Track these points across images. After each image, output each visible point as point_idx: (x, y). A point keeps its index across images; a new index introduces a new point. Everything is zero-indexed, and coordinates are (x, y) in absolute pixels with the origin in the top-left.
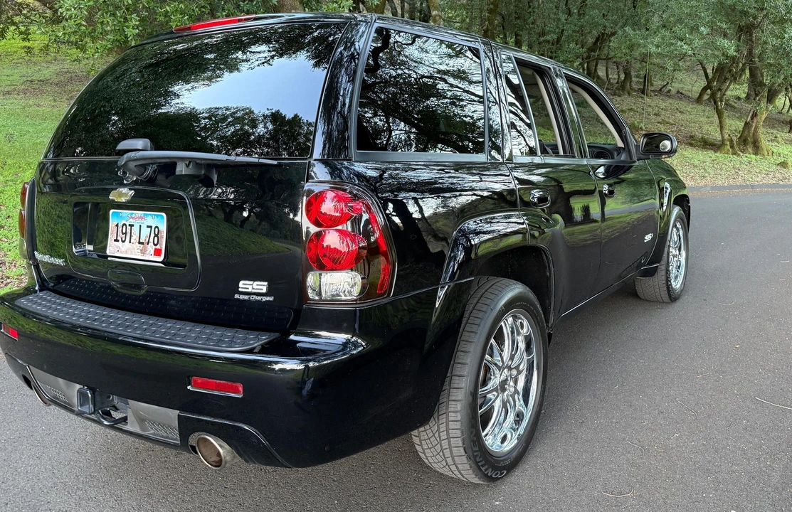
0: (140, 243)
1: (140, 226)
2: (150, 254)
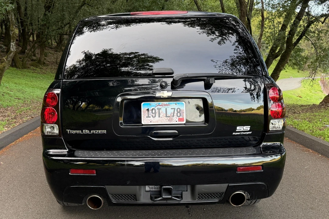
0: (166, 116)
1: (166, 109)
2: (175, 121)
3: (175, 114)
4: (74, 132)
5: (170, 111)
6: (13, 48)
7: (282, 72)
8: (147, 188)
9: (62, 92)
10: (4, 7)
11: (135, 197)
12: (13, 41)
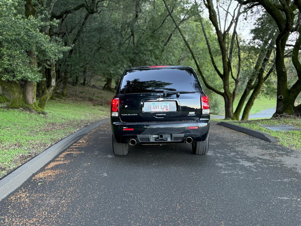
0: (161, 108)
2: (165, 110)
3: (165, 108)
4: (124, 115)
5: (163, 106)
6: (53, 83)
7: (256, 100)
8: (154, 136)
9: (119, 99)
10: (58, 56)
11: (149, 139)
12: (54, 78)
